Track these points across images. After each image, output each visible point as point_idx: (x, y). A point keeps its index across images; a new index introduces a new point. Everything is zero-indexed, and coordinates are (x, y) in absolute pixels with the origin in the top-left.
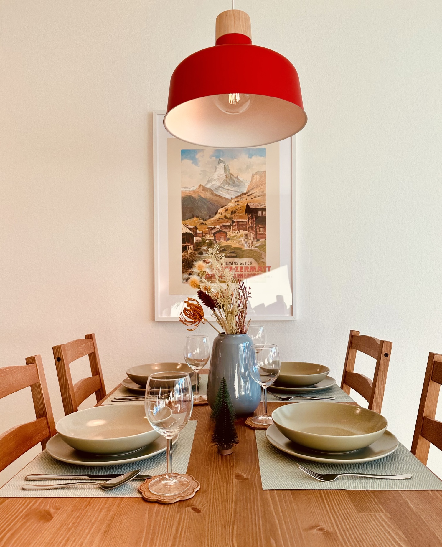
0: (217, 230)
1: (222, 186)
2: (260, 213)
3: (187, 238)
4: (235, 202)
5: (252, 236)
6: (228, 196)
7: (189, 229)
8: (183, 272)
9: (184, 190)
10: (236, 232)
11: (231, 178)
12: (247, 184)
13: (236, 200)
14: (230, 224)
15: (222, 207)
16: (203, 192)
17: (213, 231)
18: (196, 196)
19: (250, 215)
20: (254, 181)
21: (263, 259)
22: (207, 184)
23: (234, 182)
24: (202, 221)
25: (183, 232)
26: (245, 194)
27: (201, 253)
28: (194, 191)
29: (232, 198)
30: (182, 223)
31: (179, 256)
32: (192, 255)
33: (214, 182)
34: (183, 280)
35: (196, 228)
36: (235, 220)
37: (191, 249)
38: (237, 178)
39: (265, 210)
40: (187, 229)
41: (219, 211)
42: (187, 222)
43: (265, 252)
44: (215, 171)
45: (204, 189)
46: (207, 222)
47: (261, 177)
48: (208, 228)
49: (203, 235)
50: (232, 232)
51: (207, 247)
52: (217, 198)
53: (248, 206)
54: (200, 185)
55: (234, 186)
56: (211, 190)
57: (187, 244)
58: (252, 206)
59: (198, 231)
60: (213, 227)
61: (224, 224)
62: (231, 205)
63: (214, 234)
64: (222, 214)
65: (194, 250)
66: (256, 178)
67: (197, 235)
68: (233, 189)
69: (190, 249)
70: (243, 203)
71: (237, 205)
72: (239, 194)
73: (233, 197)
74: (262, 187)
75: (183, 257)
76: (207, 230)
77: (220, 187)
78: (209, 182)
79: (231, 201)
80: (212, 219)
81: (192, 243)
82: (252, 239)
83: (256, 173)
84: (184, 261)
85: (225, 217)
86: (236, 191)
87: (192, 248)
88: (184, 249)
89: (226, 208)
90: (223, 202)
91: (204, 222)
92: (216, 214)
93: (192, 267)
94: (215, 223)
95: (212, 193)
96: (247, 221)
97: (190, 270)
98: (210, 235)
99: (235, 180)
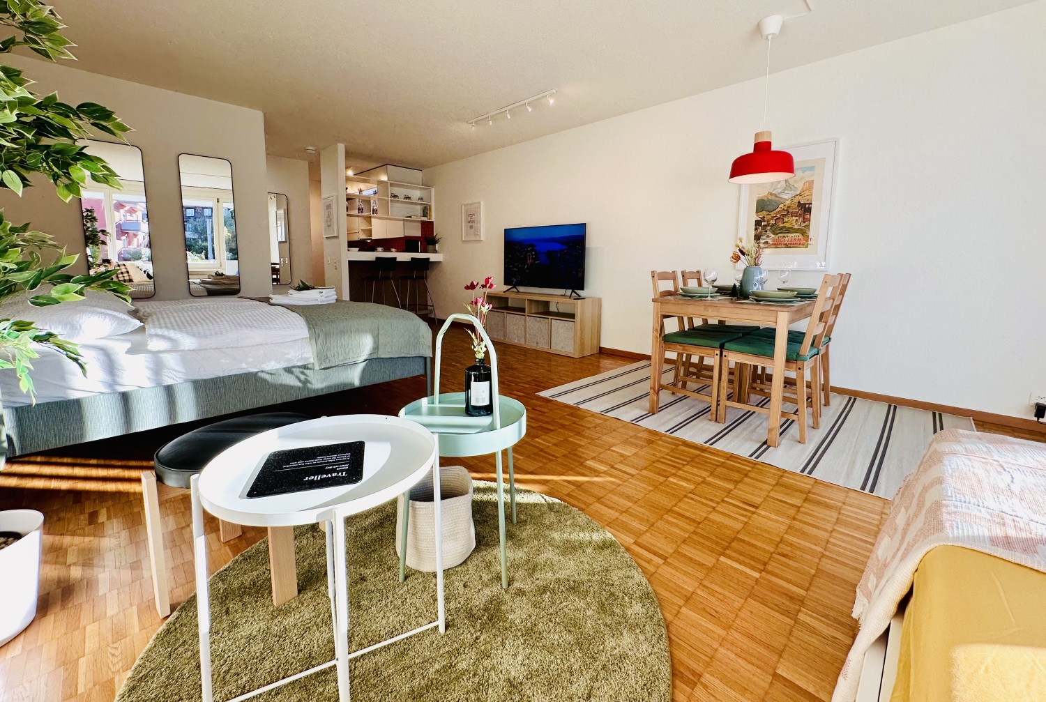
0: (778, 217)
1: (783, 191)
2: (807, 206)
3: (758, 223)
5: (801, 220)
6: (787, 198)
9: (758, 196)
10: (790, 218)
11: (789, 186)
12: (800, 189)
13: (791, 199)
14: (786, 213)
15: (782, 204)
16: (770, 196)
17: (775, 218)
18: (766, 199)
19: (801, 208)
20: (805, 186)
21: (807, 233)
23: (791, 188)
24: (768, 213)
25: (756, 220)
26: (798, 195)
27: (766, 231)
28: (765, 196)
30: (756, 215)
33: (778, 190)
35: (764, 217)
36: (790, 211)
39: (811, 204)
40: (759, 218)
41: (779, 206)
42: (759, 214)
43: (809, 229)
45: (771, 194)
46: (772, 213)
47: (810, 184)
48: (772, 217)
49: (768, 220)
50: (787, 218)
51: (770, 228)
52: (779, 199)
53: (799, 202)
54: (769, 192)
55: (791, 191)
56: (775, 194)
57: (758, 226)
59: (765, 219)
60: (775, 216)
61: (782, 214)
62: (788, 202)
63: (775, 220)
64: (781, 208)
66: (807, 185)
67: (764, 221)
68: (790, 193)
69: (759, 229)
70: (796, 201)
71: (792, 202)
72: (794, 195)
73: (790, 197)
74: (810, 190)
75: (755, 234)
77: (781, 192)
79: (788, 200)
80: (775, 211)
81: (761, 226)
82: (800, 222)
83: (807, 182)
84: (755, 236)
85: (784, 210)
86: (792, 194)
87: (761, 229)
88: (756, 229)
89: (785, 204)
90: (782, 201)
91: (770, 213)
92: (778, 208)
93: (760, 239)
94: (776, 214)
95: (776, 196)
96: (798, 211)
97: (759, 241)
98: (773, 220)
99: (792, 187)
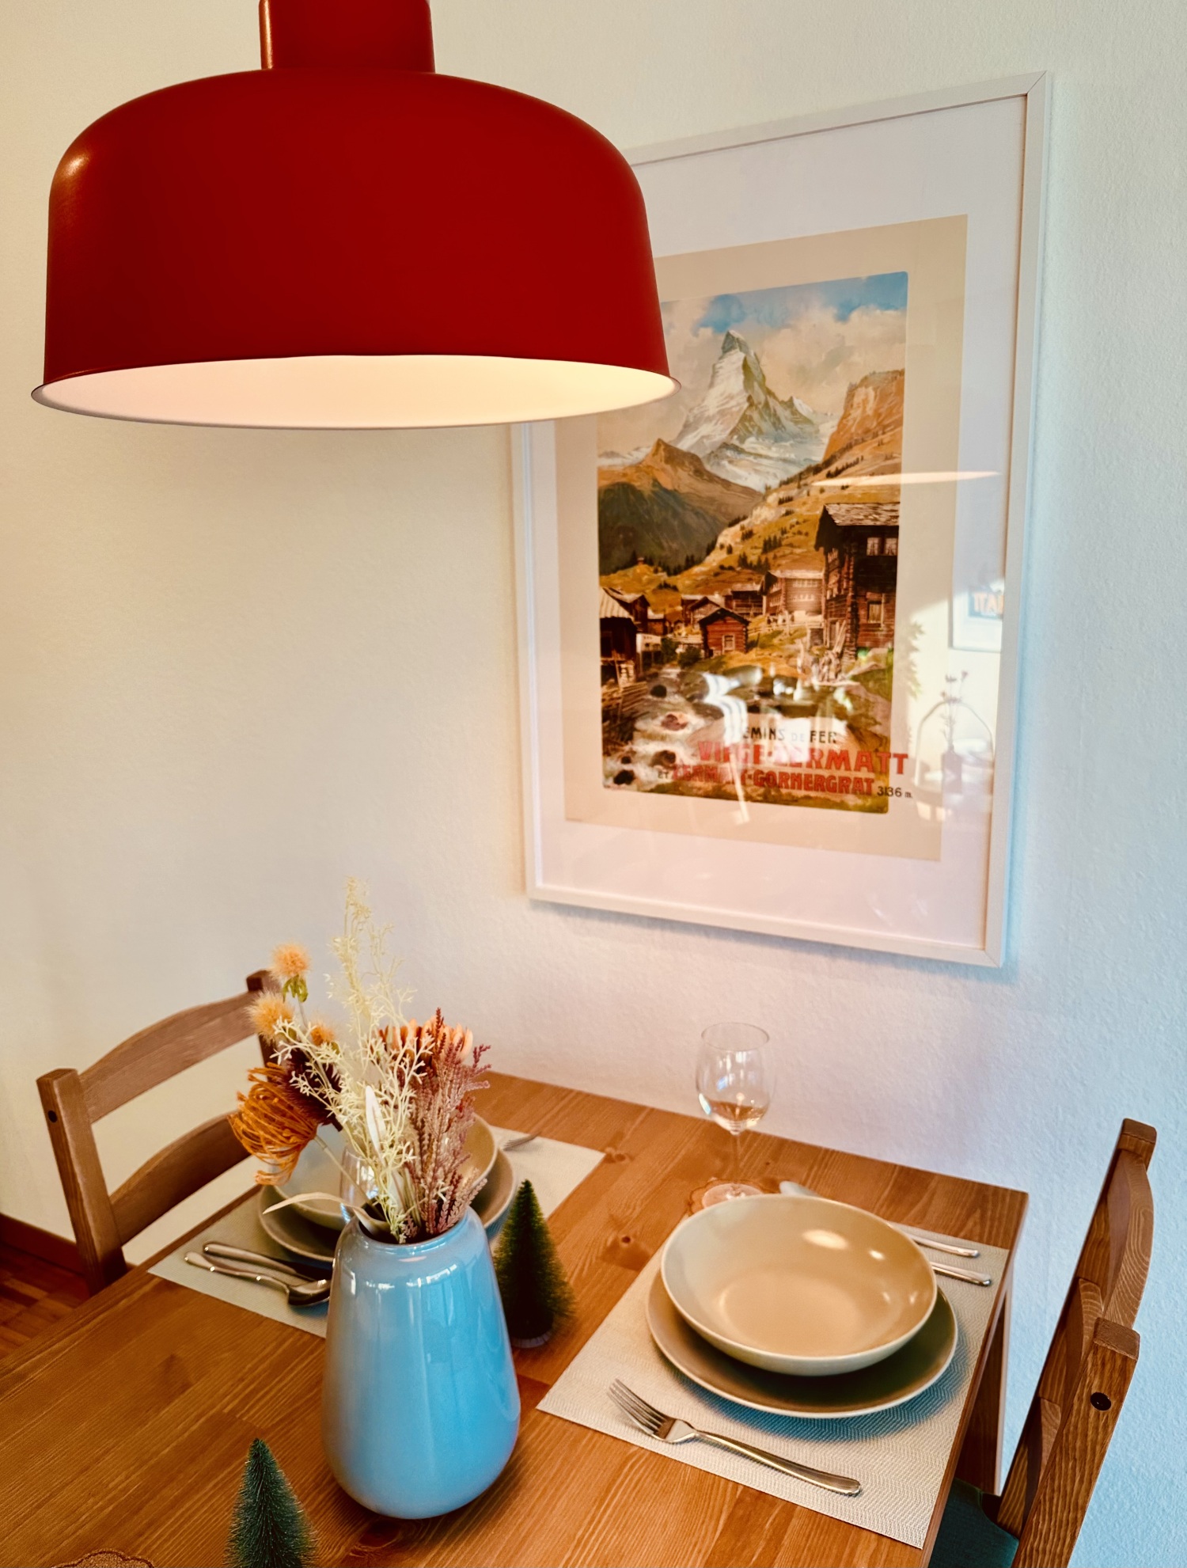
0: (716, 609)
1: (735, 441)
2: (872, 544)
3: (614, 636)
4: (781, 502)
5: (841, 633)
6: (755, 482)
7: (623, 603)
8: (607, 753)
9: (606, 462)
10: (780, 618)
11: (767, 405)
12: (828, 428)
13: (782, 495)
14: (757, 588)
15: (732, 524)
16: (668, 467)
17: (700, 615)
18: (643, 485)
19: (835, 554)
20: (856, 414)
21: (876, 723)
22: (681, 435)
23: (777, 423)
24: (663, 576)
25: (603, 616)
26: (816, 470)
27: (660, 692)
28: (637, 467)
29: (768, 489)
30: (602, 584)
31: (592, 696)
32: (631, 695)
33: (705, 429)
34: (607, 777)
35: (643, 602)
36: (777, 573)
37: (628, 676)
38: (790, 404)
39: (892, 531)
40: (617, 604)
41: (721, 540)
42: (616, 579)
43: (888, 697)
44: (711, 385)
45: (672, 455)
46: (682, 581)
47: (882, 397)
48: (684, 603)
49: (666, 626)
50: (764, 616)
51: (678, 670)
52: (715, 490)
53: (826, 518)
54: (659, 443)
55: (777, 440)
56: (694, 459)
57: (616, 657)
58: (842, 516)
59: (651, 614)
60: (699, 597)
61: (738, 587)
62: (764, 516)
63: (704, 624)
64: (730, 550)
65: (638, 679)
66: (865, 401)
67: (646, 626)
68: (774, 452)
69: (624, 675)
70: (808, 510)
71: (788, 513)
72: (795, 471)
73: (774, 483)
74: (886, 438)
75: (603, 700)
76: (680, 608)
77: (725, 446)
78: (687, 427)
79: (764, 498)
80: (697, 569)
81: (632, 654)
82: (837, 649)
83: (865, 381)
84: (605, 713)
85: (743, 561)
86: (785, 461)
87: (632, 672)
88: (609, 673)
89: (747, 529)
90: (735, 503)
91: (672, 580)
92: (710, 548)
93: (630, 738)
94: (706, 585)
95: (699, 472)
96: (820, 575)
97: (627, 748)
98: (690, 627)
99: (784, 414)
